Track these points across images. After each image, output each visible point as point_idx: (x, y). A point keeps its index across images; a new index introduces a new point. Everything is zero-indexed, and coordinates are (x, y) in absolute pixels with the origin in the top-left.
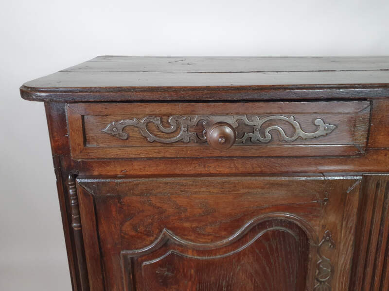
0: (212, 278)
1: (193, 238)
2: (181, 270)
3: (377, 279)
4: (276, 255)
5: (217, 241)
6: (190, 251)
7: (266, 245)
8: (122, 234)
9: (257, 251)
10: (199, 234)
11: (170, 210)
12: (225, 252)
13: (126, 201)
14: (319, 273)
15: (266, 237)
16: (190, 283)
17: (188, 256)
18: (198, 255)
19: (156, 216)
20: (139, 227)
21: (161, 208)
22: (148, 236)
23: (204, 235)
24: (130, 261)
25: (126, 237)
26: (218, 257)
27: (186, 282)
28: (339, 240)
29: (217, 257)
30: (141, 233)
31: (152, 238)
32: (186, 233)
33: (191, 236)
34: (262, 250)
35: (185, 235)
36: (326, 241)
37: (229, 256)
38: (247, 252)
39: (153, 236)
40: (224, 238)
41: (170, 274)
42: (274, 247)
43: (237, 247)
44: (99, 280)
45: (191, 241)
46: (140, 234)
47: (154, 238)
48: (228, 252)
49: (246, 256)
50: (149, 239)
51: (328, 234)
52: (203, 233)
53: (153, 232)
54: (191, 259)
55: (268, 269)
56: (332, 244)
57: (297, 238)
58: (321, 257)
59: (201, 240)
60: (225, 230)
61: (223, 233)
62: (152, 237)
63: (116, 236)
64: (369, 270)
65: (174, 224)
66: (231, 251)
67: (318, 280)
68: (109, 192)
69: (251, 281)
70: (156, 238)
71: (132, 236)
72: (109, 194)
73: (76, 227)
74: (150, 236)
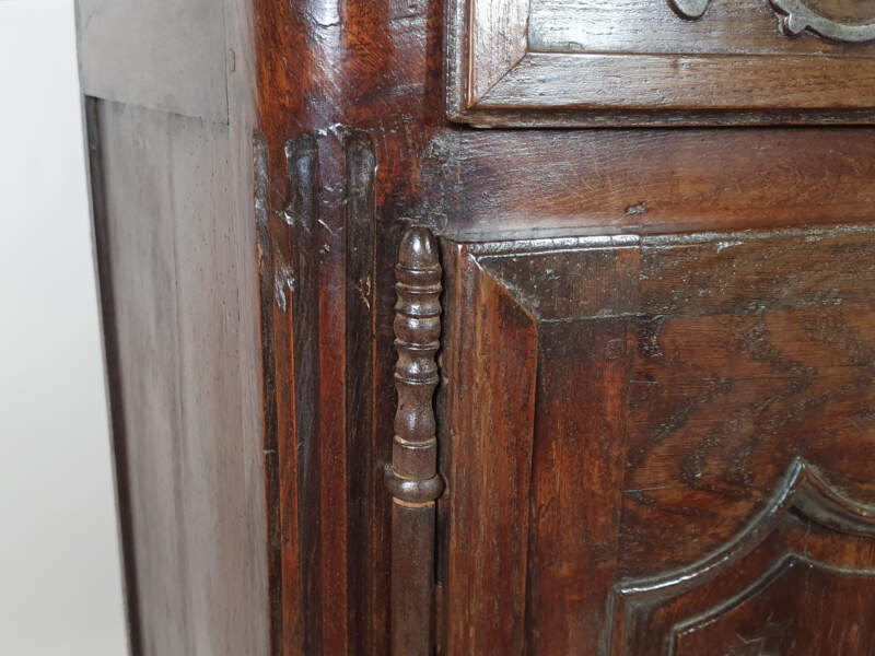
2: (817, 635)
6: (852, 547)
8: (630, 505)
11: (830, 371)
13: (673, 341)
19: (776, 406)
20: (703, 464)
21: (799, 364)
22: (730, 498)
30: (706, 488)
31: (742, 507)
39: (748, 497)
46: (700, 495)
47: (751, 505)
50: (731, 512)
53: (752, 478)
62: (742, 503)
63: (601, 520)
65: (834, 432)
68: (604, 302)
71: (668, 511)
72: (605, 314)
73: (417, 496)
74: (737, 498)
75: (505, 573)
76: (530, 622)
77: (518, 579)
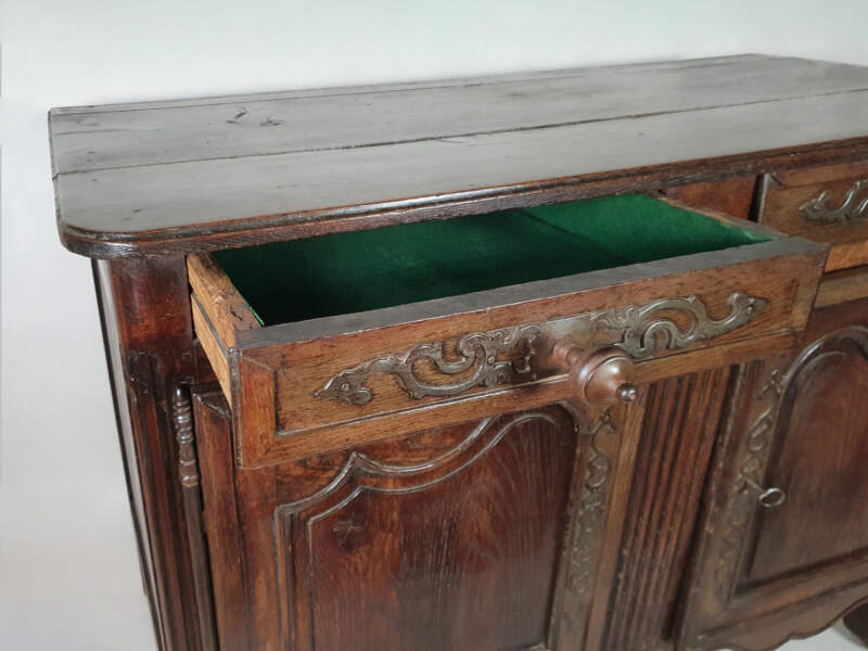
0: (426, 520)
1: (399, 458)
2: (377, 517)
3: (666, 466)
4: (527, 459)
5: (438, 456)
6: (391, 482)
7: (513, 446)
8: (279, 478)
9: (499, 460)
10: (410, 451)
12: (448, 471)
14: (591, 476)
15: (513, 433)
16: (390, 536)
17: (388, 490)
18: (404, 485)
20: (309, 460)
22: (325, 470)
23: (417, 450)
24: (289, 520)
25: (286, 480)
26: (437, 480)
27: (383, 535)
28: (622, 418)
29: (434, 482)
30: (313, 468)
31: (331, 473)
32: (389, 452)
33: (396, 456)
34: (507, 457)
35: (386, 457)
36: (605, 423)
37: (455, 476)
38: (484, 465)
39: (333, 469)
40: (450, 448)
41: (357, 529)
42: (525, 448)
43: (465, 460)
44: (234, 567)
45: (397, 464)
46: (311, 471)
47: (335, 472)
48: (453, 470)
49: (482, 472)
50: (326, 476)
51: (607, 413)
52: (418, 446)
53: (333, 462)
54: (394, 496)
55: (513, 485)
56: (613, 427)
57: (559, 426)
58: (595, 449)
59: (412, 460)
60: (452, 435)
61: (449, 441)
63: (267, 484)
64: (657, 454)
66: (457, 467)
67: (588, 486)
69: (488, 509)
70: (339, 472)
71: (297, 478)
73: (189, 482)
74: (328, 470)
75: (226, 507)
76: (241, 524)
77: (233, 510)
